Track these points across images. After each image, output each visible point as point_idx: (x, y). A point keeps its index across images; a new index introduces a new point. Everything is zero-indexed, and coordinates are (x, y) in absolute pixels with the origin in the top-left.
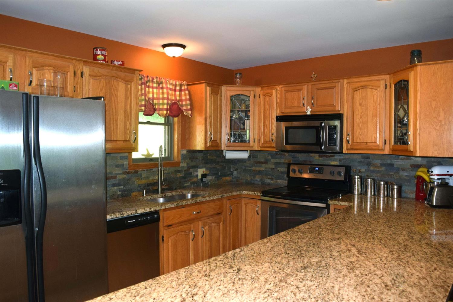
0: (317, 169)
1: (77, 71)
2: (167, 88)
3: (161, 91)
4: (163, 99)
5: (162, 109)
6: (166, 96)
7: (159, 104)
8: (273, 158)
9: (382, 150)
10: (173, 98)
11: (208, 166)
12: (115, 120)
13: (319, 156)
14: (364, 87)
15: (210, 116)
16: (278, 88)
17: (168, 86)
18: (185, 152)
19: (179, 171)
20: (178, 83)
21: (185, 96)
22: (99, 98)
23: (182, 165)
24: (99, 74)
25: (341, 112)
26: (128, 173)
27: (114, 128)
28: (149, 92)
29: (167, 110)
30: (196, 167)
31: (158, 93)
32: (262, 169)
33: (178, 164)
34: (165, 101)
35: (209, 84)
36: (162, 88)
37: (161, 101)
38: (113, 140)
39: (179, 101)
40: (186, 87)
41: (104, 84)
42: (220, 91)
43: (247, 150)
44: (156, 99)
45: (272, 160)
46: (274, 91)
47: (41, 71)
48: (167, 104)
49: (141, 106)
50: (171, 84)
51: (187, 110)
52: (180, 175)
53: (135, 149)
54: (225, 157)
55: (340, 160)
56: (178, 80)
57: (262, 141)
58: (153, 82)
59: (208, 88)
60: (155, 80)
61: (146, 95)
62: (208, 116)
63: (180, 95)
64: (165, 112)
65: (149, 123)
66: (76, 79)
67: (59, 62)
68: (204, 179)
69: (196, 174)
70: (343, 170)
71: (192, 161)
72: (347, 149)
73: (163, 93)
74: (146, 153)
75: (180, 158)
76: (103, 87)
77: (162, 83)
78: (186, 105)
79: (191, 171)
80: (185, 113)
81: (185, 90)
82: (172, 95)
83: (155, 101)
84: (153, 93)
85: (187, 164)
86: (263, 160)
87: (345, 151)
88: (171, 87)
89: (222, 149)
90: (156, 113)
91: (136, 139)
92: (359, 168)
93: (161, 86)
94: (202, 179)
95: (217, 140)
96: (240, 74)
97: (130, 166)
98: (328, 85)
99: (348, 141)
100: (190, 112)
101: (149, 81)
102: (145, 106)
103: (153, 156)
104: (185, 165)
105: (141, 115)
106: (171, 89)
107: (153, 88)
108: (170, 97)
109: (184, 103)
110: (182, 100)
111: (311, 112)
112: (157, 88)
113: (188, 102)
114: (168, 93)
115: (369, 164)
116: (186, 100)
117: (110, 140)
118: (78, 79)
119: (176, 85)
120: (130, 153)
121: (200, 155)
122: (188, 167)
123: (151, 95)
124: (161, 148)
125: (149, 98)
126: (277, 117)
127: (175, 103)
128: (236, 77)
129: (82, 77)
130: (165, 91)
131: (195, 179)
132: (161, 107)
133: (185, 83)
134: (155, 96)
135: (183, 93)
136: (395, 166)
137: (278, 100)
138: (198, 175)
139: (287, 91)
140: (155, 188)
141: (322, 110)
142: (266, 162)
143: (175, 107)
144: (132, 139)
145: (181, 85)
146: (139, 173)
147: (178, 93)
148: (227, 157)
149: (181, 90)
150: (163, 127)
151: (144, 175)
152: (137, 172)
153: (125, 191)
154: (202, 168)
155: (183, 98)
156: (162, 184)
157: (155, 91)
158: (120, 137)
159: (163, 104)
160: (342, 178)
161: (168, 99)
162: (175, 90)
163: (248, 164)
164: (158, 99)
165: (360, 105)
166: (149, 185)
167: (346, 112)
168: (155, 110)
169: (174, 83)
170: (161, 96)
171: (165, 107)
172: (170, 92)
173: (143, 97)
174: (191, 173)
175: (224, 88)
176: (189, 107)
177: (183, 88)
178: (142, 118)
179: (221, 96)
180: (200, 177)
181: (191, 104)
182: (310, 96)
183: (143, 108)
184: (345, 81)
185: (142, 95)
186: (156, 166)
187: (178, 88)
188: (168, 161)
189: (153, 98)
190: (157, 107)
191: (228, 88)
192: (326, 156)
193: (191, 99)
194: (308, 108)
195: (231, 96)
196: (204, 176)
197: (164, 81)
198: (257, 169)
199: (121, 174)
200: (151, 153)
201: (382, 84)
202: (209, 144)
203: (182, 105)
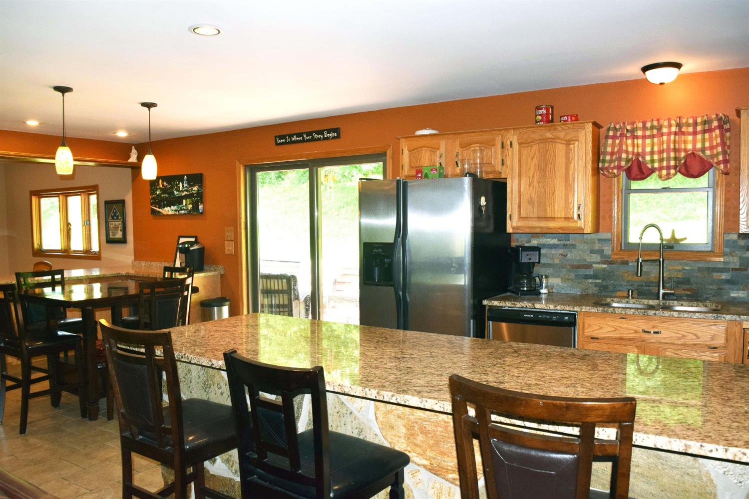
1: (506, 141)
4: (662, 152)
5: (662, 168)
6: (665, 146)
10: (690, 147)
12: (551, 192)
17: (674, 129)
18: (734, 237)
19: (718, 270)
21: (716, 139)
24: (529, 140)
26: (610, 263)
27: (550, 203)
29: (668, 168)
31: (652, 145)
33: (717, 257)
34: (665, 155)
38: (550, 218)
39: (702, 149)
41: (536, 150)
47: (467, 151)
48: (676, 158)
51: (722, 163)
52: (721, 276)
58: (644, 128)
60: (649, 125)
63: (706, 139)
65: (665, 190)
66: (506, 151)
67: (486, 137)
73: (665, 142)
75: (723, 247)
76: (535, 154)
77: (661, 127)
78: (719, 154)
81: (713, 128)
83: (647, 158)
85: (740, 256)
97: (615, 253)
100: (721, 167)
104: (734, 260)
106: (682, 133)
108: (679, 146)
109: (715, 151)
110: (709, 147)
113: (720, 149)
114: (675, 142)
116: (717, 146)
117: (545, 218)
118: (508, 150)
127: (693, 155)
129: (511, 146)
130: (665, 138)
134: (649, 149)
135: (711, 134)
143: (693, 160)
145: (707, 123)
146: (630, 264)
149: (705, 130)
152: (625, 263)
153: (604, 287)
155: (714, 143)
157: (648, 141)
158: (559, 213)
159: (662, 160)
161: (676, 150)
162: (692, 133)
166: (649, 284)
168: (652, 170)
170: (660, 148)
171: (665, 163)
172: (681, 138)
176: (721, 158)
187: (699, 128)
189: (644, 154)
190: (655, 165)
197: (666, 122)
199: (598, 263)
203: (710, 156)
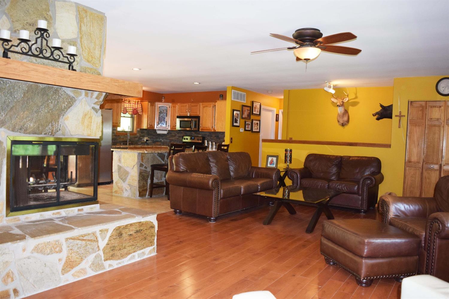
0: (193, 138)
2: (132, 103)
3: (129, 104)
4: (130, 107)
5: (130, 112)
6: (131, 106)
7: (129, 110)
8: (178, 134)
9: (211, 130)
10: (135, 107)
11: (149, 136)
13: (195, 133)
14: (207, 106)
15: (150, 115)
16: (179, 104)
17: (133, 102)
18: (139, 129)
19: (136, 137)
20: (137, 101)
21: (140, 106)
22: (111, 109)
23: (137, 135)
25: (199, 116)
26: (116, 136)
28: (125, 105)
29: (132, 112)
30: (144, 136)
31: (128, 105)
32: (174, 139)
33: (136, 134)
34: (131, 109)
35: (149, 102)
36: (130, 103)
37: (129, 108)
39: (137, 108)
40: (140, 103)
42: (154, 105)
43: (167, 130)
44: (128, 107)
45: (178, 135)
46: (177, 106)
48: (132, 110)
49: (122, 110)
50: (134, 101)
51: (140, 112)
52: (137, 139)
53: (119, 126)
54: (157, 133)
55: (202, 135)
56: (137, 100)
57: (172, 126)
58: (127, 101)
59: (149, 104)
60: (127, 100)
61: (124, 106)
62: (149, 115)
63: (138, 106)
64: (131, 113)
65: (124, 117)
68: (147, 142)
69: (143, 139)
70: (201, 138)
71: (142, 133)
72: (201, 130)
73: (130, 105)
74: (122, 129)
75: (137, 132)
77: (130, 101)
78: (140, 110)
79: (141, 137)
80: (139, 113)
81: (139, 104)
82: (134, 106)
83: (127, 108)
84: (126, 105)
85: (140, 135)
86: (174, 135)
87: (200, 130)
88: (134, 103)
89: (155, 129)
90: (127, 113)
91: (120, 123)
92: (208, 138)
93: (130, 102)
94: (146, 142)
95: (152, 125)
96: (164, 97)
97: (117, 133)
98: (195, 105)
99: (201, 127)
100: (141, 113)
101: (125, 101)
102: (123, 110)
103: (125, 130)
104: (139, 135)
105: (122, 113)
106: (133, 104)
107: (126, 103)
108: (133, 107)
109: (139, 109)
110: (138, 108)
111: (190, 115)
112: (128, 103)
113: (141, 109)
114: (132, 106)
115: (211, 136)
116: (140, 108)
119: (136, 102)
120: (117, 127)
121: (145, 131)
122: (140, 136)
123: (126, 106)
124: (129, 127)
125: (125, 107)
126: (177, 116)
127: (135, 109)
128: (162, 98)
130: (131, 104)
131: (143, 142)
132: (129, 111)
133: (140, 101)
134: (127, 106)
135: (139, 105)
136: (219, 137)
137: (178, 109)
138: (144, 140)
139: (181, 106)
140: (126, 143)
141: (193, 114)
142: (175, 136)
143: (135, 111)
144: (119, 123)
145: (138, 102)
147: (136, 105)
148: (158, 133)
149: (138, 104)
150: (130, 118)
151: (122, 138)
152: (119, 136)
153: (114, 143)
154: (146, 137)
155: (139, 107)
156: (129, 142)
157: (127, 104)
159: (130, 110)
160: (201, 142)
161: (132, 108)
162: (135, 104)
163: (168, 136)
164: (129, 107)
165: (205, 113)
166: (123, 141)
167: (201, 115)
168: (127, 112)
169: (135, 101)
170: (130, 106)
171: (131, 111)
172: (133, 105)
173: (123, 107)
174: (141, 139)
175: (156, 103)
176: (141, 111)
177: (139, 103)
178: (122, 115)
179: (155, 106)
180: (145, 141)
181: (142, 110)
182: (189, 109)
183: (123, 111)
184: (201, 104)
185: (122, 106)
186: (127, 134)
187: (137, 103)
188: (131, 133)
189: (127, 107)
190: (128, 111)
191: (158, 103)
192: (197, 133)
193: (142, 108)
194: (188, 113)
195: (159, 107)
196: (147, 140)
197: (131, 101)
198: (172, 139)
200: (124, 129)
201: (212, 105)
202: (149, 126)
203: (138, 110)
